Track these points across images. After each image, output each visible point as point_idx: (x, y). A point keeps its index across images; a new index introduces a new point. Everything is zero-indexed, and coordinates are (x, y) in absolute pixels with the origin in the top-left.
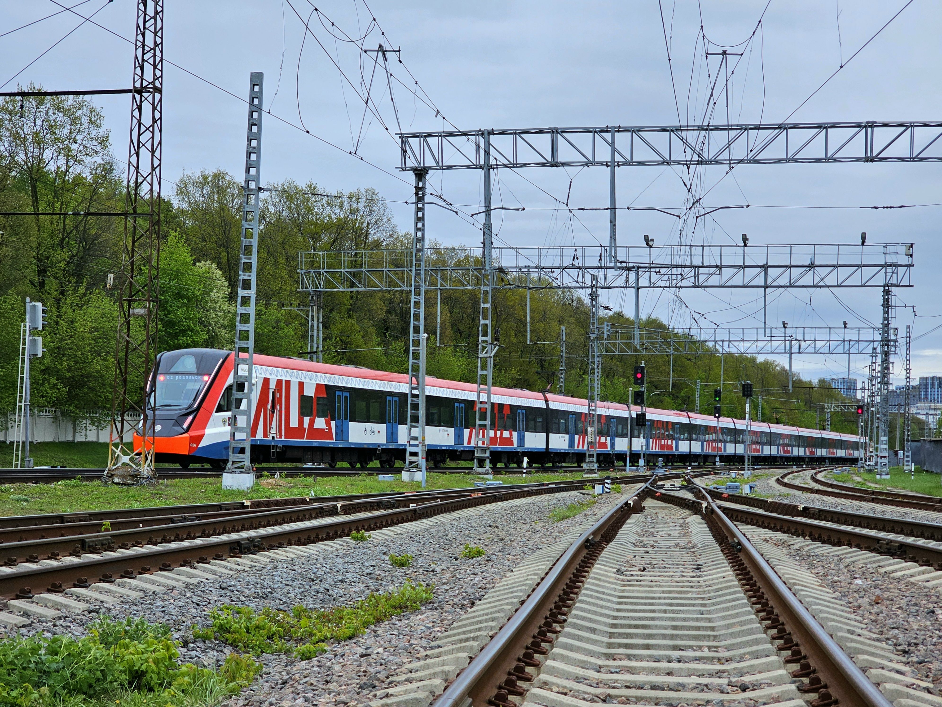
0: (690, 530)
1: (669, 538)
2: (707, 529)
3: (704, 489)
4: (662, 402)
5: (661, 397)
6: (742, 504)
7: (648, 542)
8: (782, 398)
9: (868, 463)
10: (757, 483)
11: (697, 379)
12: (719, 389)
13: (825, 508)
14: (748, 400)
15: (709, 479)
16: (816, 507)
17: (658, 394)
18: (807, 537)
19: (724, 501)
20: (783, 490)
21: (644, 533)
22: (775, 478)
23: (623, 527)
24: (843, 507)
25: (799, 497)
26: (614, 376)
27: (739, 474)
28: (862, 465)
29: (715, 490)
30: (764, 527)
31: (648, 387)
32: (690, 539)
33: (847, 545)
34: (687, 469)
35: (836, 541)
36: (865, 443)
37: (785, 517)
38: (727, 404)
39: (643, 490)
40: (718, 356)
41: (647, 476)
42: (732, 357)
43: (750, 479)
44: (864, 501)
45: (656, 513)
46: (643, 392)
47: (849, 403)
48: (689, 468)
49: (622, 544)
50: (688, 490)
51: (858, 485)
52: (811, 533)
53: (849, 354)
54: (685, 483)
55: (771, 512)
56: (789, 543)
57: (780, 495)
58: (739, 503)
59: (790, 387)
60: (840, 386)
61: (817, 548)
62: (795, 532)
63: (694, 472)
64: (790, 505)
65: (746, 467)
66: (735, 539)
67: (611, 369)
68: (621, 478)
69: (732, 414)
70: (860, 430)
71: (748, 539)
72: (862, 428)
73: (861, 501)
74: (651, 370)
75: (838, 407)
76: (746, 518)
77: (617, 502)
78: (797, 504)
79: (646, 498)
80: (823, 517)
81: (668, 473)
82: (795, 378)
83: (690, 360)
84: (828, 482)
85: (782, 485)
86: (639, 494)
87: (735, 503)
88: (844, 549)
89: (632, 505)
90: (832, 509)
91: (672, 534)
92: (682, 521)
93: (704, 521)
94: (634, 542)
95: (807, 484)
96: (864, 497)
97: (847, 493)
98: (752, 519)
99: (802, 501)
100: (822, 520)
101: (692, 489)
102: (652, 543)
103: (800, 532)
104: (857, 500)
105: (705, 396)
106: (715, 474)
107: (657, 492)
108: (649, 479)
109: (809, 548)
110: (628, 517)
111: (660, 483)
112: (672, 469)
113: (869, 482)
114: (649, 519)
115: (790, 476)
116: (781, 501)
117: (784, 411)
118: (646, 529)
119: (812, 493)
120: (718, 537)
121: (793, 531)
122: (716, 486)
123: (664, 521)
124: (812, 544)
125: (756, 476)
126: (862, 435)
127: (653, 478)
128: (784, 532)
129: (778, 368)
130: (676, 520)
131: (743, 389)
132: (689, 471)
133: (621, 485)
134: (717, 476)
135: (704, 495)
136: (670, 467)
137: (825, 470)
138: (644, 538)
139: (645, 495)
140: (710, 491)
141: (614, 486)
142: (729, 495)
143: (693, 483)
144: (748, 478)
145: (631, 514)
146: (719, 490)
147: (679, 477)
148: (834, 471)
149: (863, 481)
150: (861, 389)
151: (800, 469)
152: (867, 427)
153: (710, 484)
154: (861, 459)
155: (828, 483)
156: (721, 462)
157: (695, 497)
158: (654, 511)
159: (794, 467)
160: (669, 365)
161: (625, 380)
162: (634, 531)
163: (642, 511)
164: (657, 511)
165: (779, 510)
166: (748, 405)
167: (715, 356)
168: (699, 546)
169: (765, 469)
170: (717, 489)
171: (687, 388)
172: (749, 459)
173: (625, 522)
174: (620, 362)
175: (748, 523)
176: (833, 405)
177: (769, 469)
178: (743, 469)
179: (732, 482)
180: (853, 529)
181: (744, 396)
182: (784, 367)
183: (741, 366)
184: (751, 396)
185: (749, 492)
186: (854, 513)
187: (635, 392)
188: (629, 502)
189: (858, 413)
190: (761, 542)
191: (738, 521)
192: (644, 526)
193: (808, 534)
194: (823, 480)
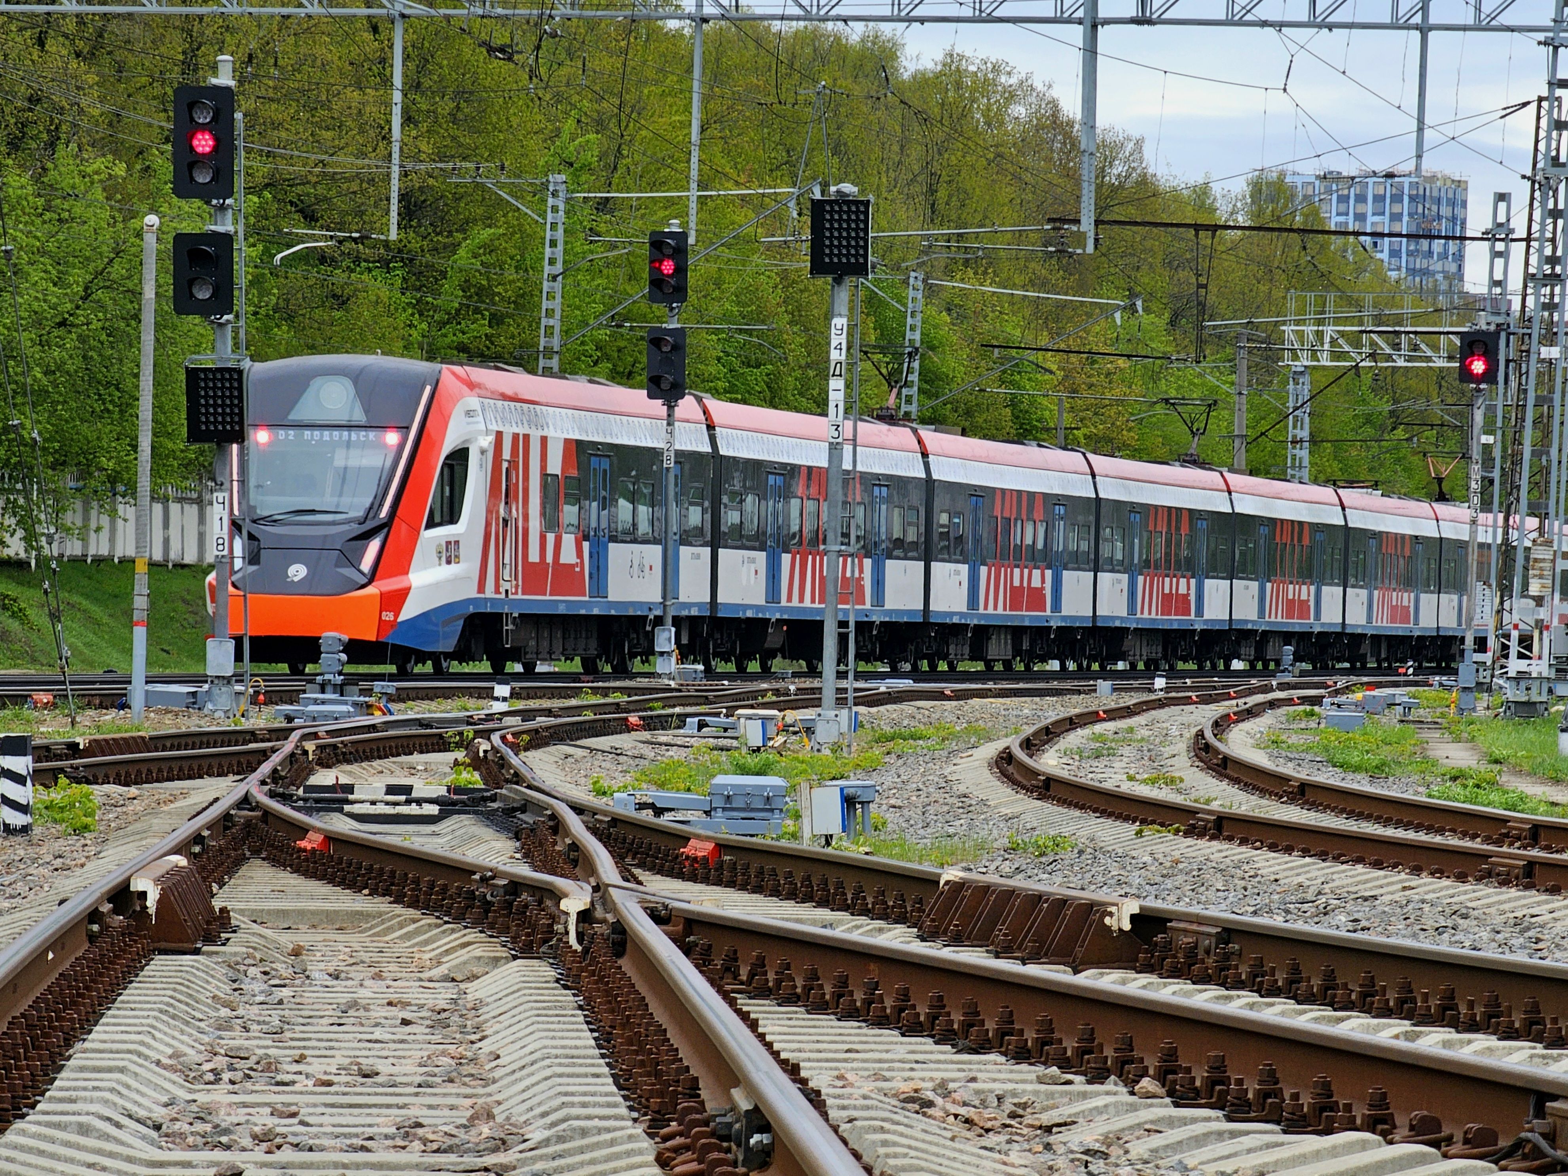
0: (486, 1046)
1: (366, 1092)
2: (587, 1039)
3: (579, 809)
4: (341, 301)
5: (340, 276)
6: (792, 895)
7: (240, 1115)
8: (1043, 285)
9: (1515, 665)
10: (889, 779)
11: (548, 169)
12: (675, 227)
13: (1263, 920)
14: (843, 296)
15: (617, 752)
16: (1213, 912)
17: (323, 258)
18: (1147, 1084)
19: (693, 878)
20: (1031, 821)
21: (220, 1062)
22: (991, 750)
23: (99, 1033)
24: (1362, 911)
25: (1121, 858)
26: (52, 145)
27: (785, 729)
28: (1484, 676)
29: (647, 816)
30: (912, 1029)
31: (262, 213)
32: (484, 1096)
33: (1371, 1125)
34: (488, 694)
35: (1306, 1100)
36: (1507, 550)
37: (1035, 970)
38: (726, 317)
39: (227, 817)
40: (678, 35)
41: (252, 735)
42: (758, 42)
43: (853, 755)
44: (1484, 876)
45: (296, 952)
46: (227, 239)
47: (1416, 318)
48: (502, 690)
49: (84, 1130)
50: (489, 818)
51: (1456, 789)
52: (1171, 1055)
53: (1424, 30)
54: (473, 778)
55: (957, 940)
56: (1046, 1119)
57: (1013, 849)
58: (776, 893)
59: (1087, 224)
60: (1373, 222)
61: (1200, 1141)
62: (1082, 1052)
63: (527, 715)
64: (1063, 902)
65: (828, 682)
66: (737, 1094)
67: (34, 100)
68: (97, 747)
69: (756, 377)
70: (1476, 471)
71: (815, 1099)
72: (1488, 461)
73: (1462, 878)
74: (273, 111)
75: (1355, 340)
76: (813, 976)
77: (66, 884)
78: (1100, 895)
79: (240, 861)
80: (1244, 971)
81: (378, 718)
82: (1118, 168)
83: (507, 52)
84: (1287, 769)
85: (1029, 790)
86: (197, 838)
87: (758, 890)
88: (1350, 1148)
89: (151, 903)
90: (1300, 926)
91: (383, 1067)
92: (443, 995)
93: (568, 997)
94: (160, 1113)
95: (1171, 781)
96: (1484, 857)
97: (1390, 832)
98: (843, 982)
99: (1136, 879)
100: (1239, 985)
101: (509, 812)
102: (263, 1120)
103: (1109, 1052)
104: (1439, 873)
105: (594, 270)
106: (651, 724)
107: (303, 830)
108: (264, 755)
109: (1156, 1141)
110: (132, 971)
111: (324, 777)
112: (401, 697)
113: (1518, 772)
114: (255, 986)
115: (1075, 738)
116: (1019, 882)
117: (1051, 361)
118: (235, 1040)
119: (1192, 832)
120: (647, 1084)
121: (1070, 1045)
122: (651, 794)
123: (341, 993)
124: (1171, 1122)
125: (882, 739)
126: (1486, 506)
127: (288, 746)
128: (1021, 1055)
129: (1019, 110)
130: (413, 992)
131: (817, 229)
132: (499, 707)
133: (98, 791)
134: (663, 737)
135: (575, 847)
136: (391, 687)
137: (1273, 704)
138: (219, 1095)
139: (237, 843)
140: (616, 821)
141: (56, 795)
142: (722, 847)
143: (518, 778)
144: (836, 748)
145: (147, 955)
146: (665, 820)
147: (440, 744)
148: (1326, 710)
149: (1485, 769)
150: (1489, 236)
151: (1130, 700)
152: (1516, 460)
153: (621, 780)
154: (1481, 644)
155: (1284, 779)
156: (685, 653)
157: (528, 856)
158: (287, 940)
159: (1104, 686)
160: (386, 82)
161: (120, 170)
162: (162, 1052)
163: (211, 939)
164: (303, 937)
165: (1001, 932)
166: (840, 322)
167: (655, 35)
168: (536, 1135)
169: (940, 696)
170: (659, 812)
171: (489, 221)
172: (843, 639)
173: (108, 999)
174: (87, 57)
175: (819, 1007)
176: (1329, 330)
177: (959, 696)
178: (810, 698)
179: (744, 770)
180: (1410, 1037)
181: (818, 268)
182: (1054, 105)
183: (806, 92)
184: (861, 270)
185: (834, 826)
186: (1425, 944)
187: (179, 238)
188: (139, 884)
189: (1465, 374)
190: (887, 1108)
191: (762, 992)
192: (223, 1026)
193: (1152, 1063)
194: (1260, 759)
